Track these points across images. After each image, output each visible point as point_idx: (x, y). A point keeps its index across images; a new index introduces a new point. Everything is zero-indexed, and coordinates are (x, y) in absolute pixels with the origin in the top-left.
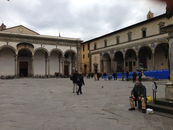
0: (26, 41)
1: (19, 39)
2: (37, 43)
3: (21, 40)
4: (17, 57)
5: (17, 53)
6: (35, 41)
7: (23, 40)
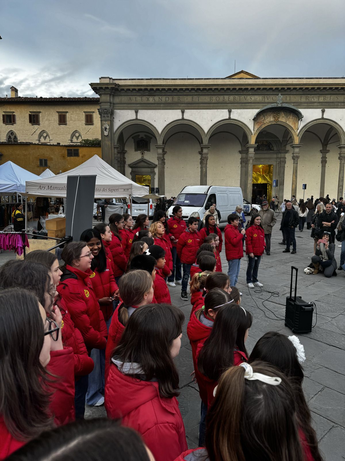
0: (279, 100)
1: (259, 98)
2: (310, 105)
3: (266, 100)
4: (252, 150)
5: (252, 140)
6: (303, 99)
7: (270, 100)
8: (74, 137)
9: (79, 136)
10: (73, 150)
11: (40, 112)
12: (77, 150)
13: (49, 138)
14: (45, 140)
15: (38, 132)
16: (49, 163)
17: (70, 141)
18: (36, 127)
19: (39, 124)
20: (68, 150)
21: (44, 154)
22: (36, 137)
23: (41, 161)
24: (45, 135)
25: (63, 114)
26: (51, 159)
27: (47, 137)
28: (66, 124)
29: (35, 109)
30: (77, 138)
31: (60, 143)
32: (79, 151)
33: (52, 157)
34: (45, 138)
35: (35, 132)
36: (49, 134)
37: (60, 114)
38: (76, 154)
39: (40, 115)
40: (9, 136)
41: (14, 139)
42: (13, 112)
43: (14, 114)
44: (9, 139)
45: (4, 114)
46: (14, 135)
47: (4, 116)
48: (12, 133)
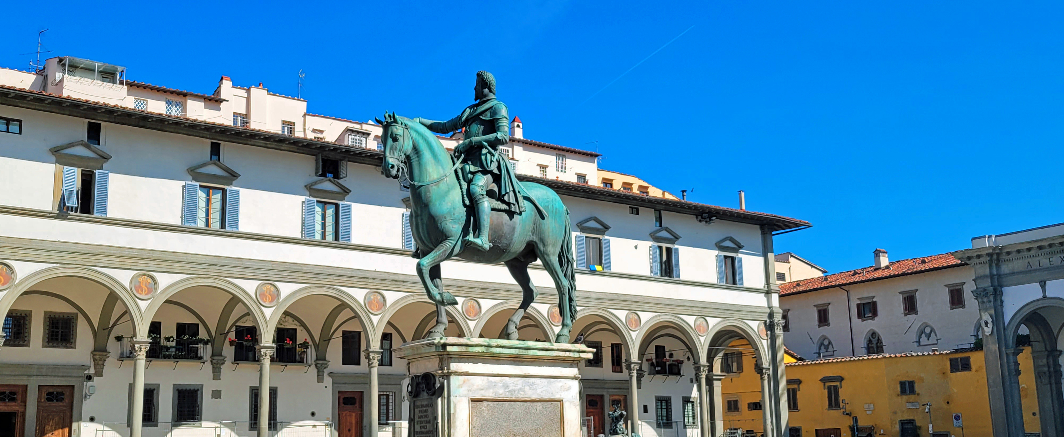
10: (959, 358)
11: (916, 290)
12: (968, 359)
13: (936, 335)
14: (928, 340)
15: (916, 327)
16: (917, 387)
18: (912, 317)
19: (916, 313)
20: (951, 360)
21: (907, 372)
22: (913, 336)
23: (902, 384)
24: (928, 330)
25: (957, 288)
26: (922, 379)
27: (933, 334)
28: (964, 306)
29: (907, 285)
32: (971, 360)
33: (922, 375)
34: (929, 336)
35: (910, 327)
36: (935, 328)
37: (951, 288)
38: (965, 365)
39: (918, 295)
40: (868, 339)
41: (877, 344)
42: (874, 297)
43: (874, 300)
44: (868, 345)
45: (859, 302)
46: (877, 338)
47: (858, 306)
48: (874, 334)
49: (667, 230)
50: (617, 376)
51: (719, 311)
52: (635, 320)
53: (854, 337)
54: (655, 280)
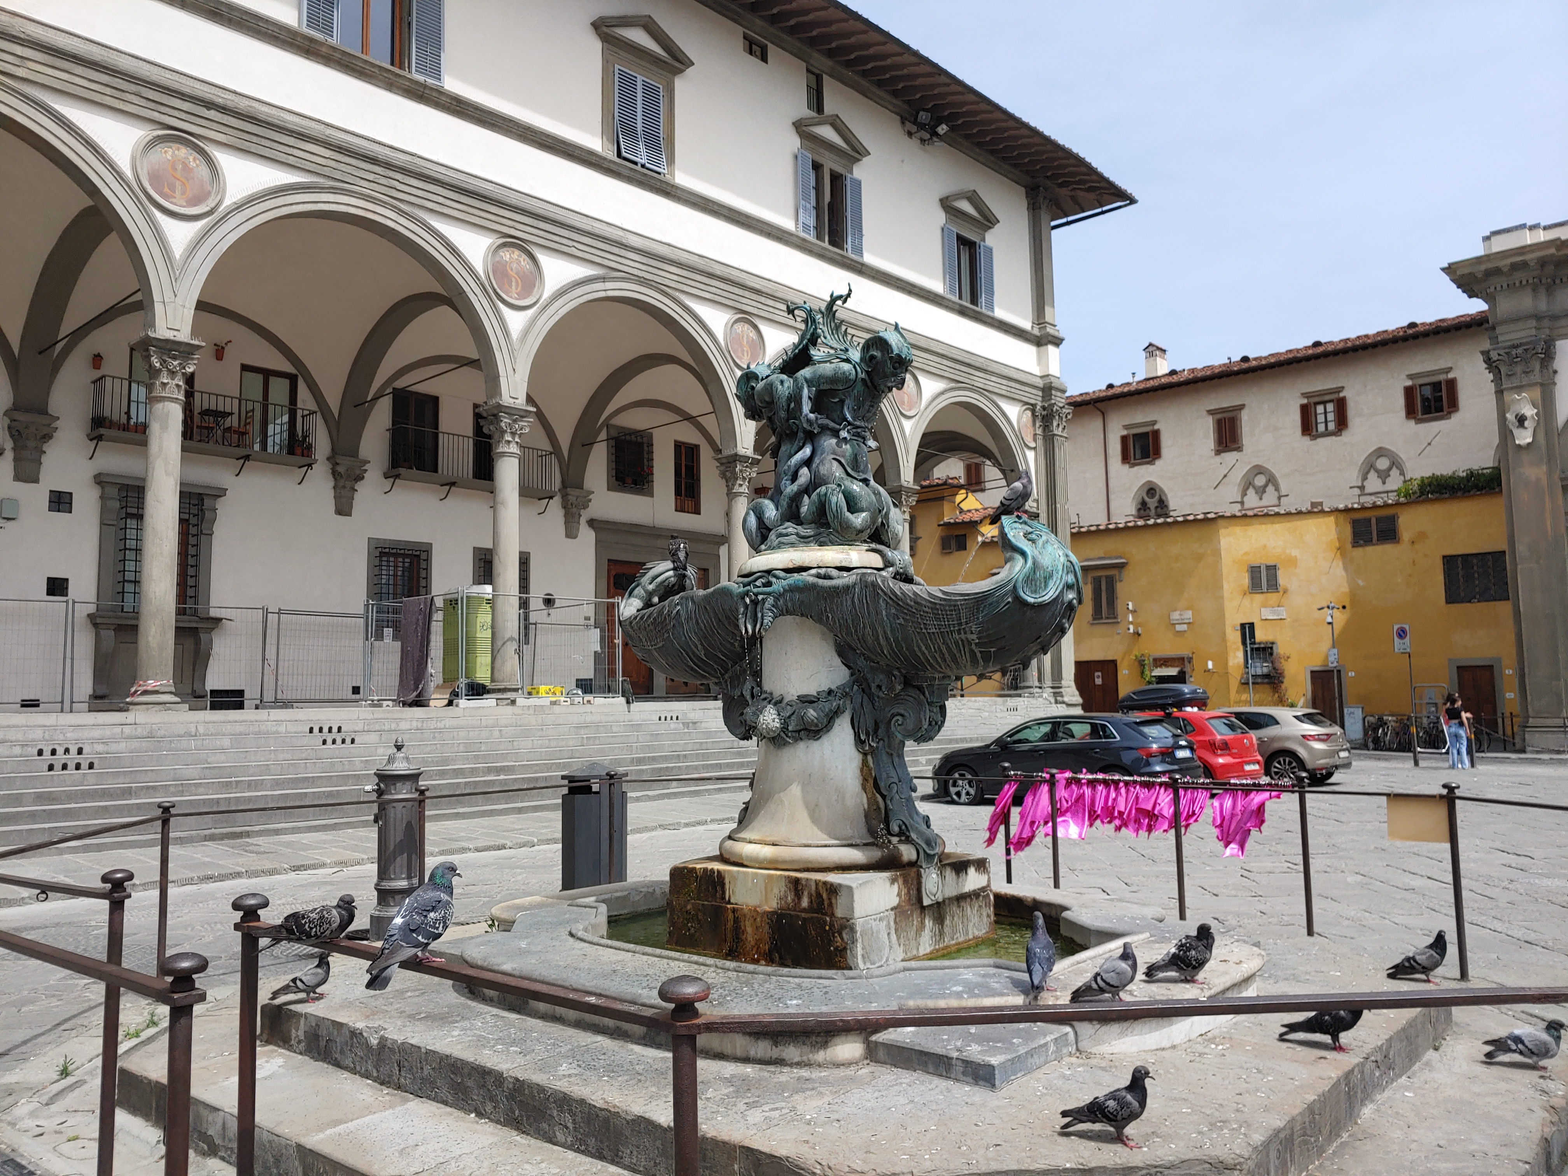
8: (1372, 475)
9: (1390, 469)
10: (1374, 521)
11: (1242, 407)
12: (1394, 520)
13: (1277, 489)
14: (1261, 499)
15: (1237, 475)
16: (1282, 579)
17: (1357, 491)
18: (1230, 457)
19: (1239, 449)
20: (1355, 523)
21: (1265, 546)
22: (1231, 491)
23: (1254, 571)
24: (1260, 481)
25: (1329, 397)
26: (1292, 562)
27: (1270, 489)
28: (1349, 430)
29: (1224, 399)
30: (1384, 476)
31: (1321, 504)
32: (1400, 520)
33: (1295, 553)
34: (1261, 492)
35: (1225, 476)
36: (1277, 475)
38: (1389, 534)
39: (1243, 416)
40: (1140, 500)
41: (1156, 508)
42: (1154, 423)
43: (1156, 427)
44: (1139, 510)
45: (1125, 433)
46: (1157, 497)
47: (1124, 439)
48: (1152, 490)
49: (837, 124)
50: (686, 521)
51: (945, 362)
52: (751, 343)
53: (1111, 497)
54: (802, 246)
